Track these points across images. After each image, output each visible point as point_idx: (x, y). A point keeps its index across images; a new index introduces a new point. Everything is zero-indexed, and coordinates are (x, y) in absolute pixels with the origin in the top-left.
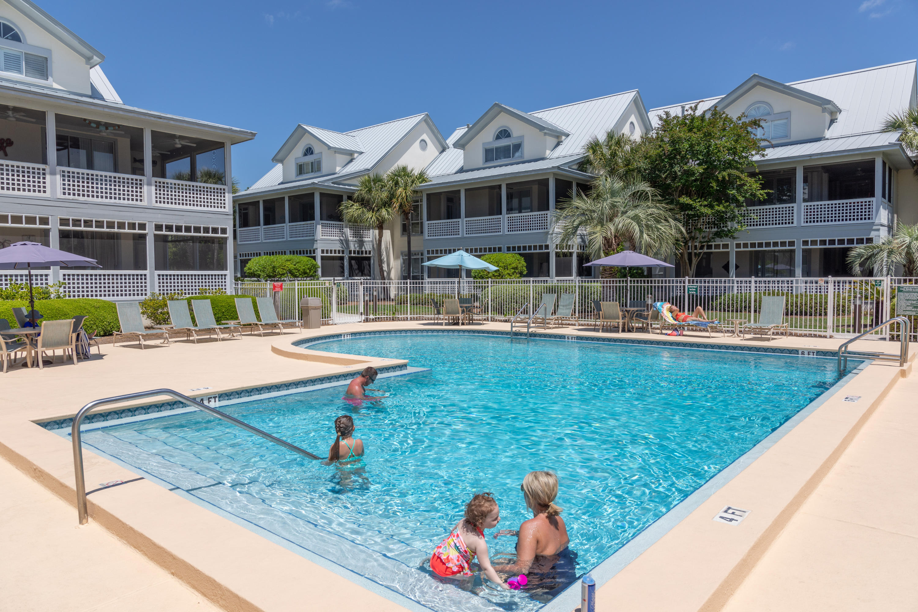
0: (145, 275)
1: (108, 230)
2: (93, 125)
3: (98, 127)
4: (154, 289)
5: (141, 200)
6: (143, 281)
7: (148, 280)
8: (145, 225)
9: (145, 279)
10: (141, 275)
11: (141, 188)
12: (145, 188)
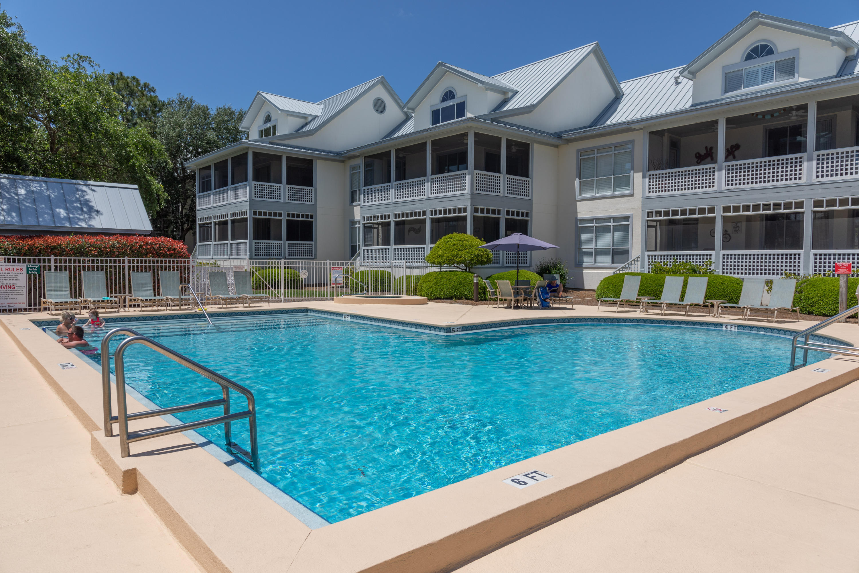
0: (799, 255)
1: (764, 212)
2: (760, 117)
3: (764, 117)
4: (808, 270)
5: (800, 178)
6: (797, 260)
7: (802, 260)
8: (802, 203)
9: (799, 258)
10: (795, 255)
11: (800, 166)
12: (805, 165)
